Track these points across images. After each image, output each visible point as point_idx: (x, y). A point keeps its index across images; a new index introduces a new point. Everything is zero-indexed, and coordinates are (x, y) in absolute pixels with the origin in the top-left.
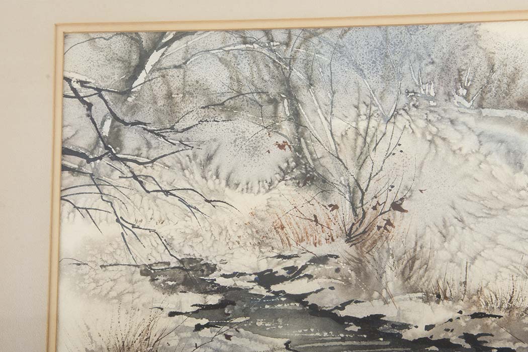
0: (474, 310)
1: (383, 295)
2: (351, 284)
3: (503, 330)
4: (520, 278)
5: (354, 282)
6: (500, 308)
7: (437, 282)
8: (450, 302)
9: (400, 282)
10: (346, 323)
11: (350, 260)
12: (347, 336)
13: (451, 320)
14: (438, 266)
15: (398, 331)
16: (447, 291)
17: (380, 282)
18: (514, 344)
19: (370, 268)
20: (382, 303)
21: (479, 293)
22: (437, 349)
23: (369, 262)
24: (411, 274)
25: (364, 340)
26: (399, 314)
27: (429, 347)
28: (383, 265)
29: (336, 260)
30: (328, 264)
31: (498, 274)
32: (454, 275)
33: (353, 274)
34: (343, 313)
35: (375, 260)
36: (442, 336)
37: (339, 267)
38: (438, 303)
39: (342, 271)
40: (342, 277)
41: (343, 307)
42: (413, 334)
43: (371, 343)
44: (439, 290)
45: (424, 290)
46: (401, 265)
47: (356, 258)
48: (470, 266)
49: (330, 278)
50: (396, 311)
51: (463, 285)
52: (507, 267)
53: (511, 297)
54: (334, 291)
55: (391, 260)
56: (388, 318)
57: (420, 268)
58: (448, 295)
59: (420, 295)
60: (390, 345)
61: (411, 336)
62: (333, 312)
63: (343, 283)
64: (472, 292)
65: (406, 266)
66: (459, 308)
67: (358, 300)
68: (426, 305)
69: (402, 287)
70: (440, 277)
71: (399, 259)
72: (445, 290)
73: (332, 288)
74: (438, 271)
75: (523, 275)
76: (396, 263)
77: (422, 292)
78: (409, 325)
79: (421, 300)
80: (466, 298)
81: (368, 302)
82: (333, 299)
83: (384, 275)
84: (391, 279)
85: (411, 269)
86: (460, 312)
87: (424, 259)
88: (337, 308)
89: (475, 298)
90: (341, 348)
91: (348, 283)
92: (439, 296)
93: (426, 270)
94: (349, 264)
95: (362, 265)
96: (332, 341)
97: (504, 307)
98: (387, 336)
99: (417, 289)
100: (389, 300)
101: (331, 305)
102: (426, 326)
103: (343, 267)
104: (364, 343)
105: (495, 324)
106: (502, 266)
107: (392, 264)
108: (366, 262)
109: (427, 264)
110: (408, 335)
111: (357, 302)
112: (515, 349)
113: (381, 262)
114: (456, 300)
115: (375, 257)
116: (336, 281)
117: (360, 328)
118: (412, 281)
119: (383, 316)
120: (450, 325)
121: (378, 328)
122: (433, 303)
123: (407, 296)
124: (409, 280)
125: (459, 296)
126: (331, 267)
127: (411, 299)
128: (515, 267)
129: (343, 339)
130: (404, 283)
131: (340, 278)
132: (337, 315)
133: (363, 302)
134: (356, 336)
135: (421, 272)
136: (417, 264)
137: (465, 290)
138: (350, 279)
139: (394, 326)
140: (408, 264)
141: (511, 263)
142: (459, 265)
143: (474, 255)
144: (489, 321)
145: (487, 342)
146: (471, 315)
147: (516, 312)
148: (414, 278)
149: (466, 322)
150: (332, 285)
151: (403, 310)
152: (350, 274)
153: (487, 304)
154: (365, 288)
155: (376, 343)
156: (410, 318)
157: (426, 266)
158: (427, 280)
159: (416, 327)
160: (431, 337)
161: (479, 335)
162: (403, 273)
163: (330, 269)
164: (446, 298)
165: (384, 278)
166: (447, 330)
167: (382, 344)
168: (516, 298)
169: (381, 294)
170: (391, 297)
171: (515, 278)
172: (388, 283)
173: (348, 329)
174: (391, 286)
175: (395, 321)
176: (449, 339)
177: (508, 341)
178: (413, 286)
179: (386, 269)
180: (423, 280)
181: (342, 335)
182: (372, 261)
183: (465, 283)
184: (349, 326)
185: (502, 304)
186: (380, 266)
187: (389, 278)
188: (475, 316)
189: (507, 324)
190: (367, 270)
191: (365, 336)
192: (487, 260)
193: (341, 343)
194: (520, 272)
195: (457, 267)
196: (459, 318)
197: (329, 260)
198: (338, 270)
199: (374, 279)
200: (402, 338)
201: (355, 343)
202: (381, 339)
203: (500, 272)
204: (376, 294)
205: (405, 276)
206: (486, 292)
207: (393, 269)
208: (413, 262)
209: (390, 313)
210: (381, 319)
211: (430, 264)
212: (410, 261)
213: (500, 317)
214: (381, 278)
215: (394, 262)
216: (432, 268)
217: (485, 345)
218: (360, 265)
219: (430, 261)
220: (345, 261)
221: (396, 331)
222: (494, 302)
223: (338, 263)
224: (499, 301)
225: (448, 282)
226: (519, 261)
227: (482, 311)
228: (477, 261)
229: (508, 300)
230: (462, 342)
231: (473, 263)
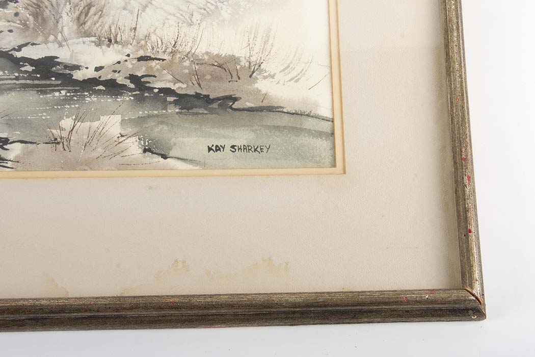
0: (141, 53)
1: (58, 38)
2: (29, 27)
3: (165, 72)
4: (185, 25)
5: (32, 26)
6: (164, 52)
7: (110, 27)
8: (120, 46)
9: (75, 27)
10: (21, 63)
11: (28, 5)
12: (21, 75)
13: (119, 62)
14: (112, 13)
15: (69, 72)
16: (118, 36)
17: (57, 26)
18: (174, 84)
19: (47, 13)
20: (57, 46)
21: (147, 38)
22: (104, 88)
23: (46, 7)
24: (86, 20)
25: (38, 79)
26: (72, 56)
27: (97, 86)
28: (60, 10)
29: (16, 5)
30: (7, 8)
31: (166, 21)
32: (126, 21)
33: (31, 18)
34: (18, 55)
35: (52, 5)
36: (109, 77)
37: (18, 11)
38: (109, 47)
39: (20, 15)
40: (21, 21)
41: (19, 49)
42: (83, 75)
43: (43, 82)
44: (111, 35)
45: (97, 35)
46: (77, 11)
47: (34, 4)
48: (141, 13)
49: (9, 21)
50: (70, 53)
51: (133, 30)
52: (174, 15)
53: (176, 42)
54: (12, 33)
55: (68, 7)
56: (61, 59)
57: (95, 15)
58: (118, 39)
59: (93, 39)
60: (61, 84)
61: (81, 76)
62: (10, 53)
63: (21, 26)
64: (141, 37)
65: (81, 12)
66: (128, 51)
67: (35, 42)
68: (98, 49)
69: (77, 31)
70: (113, 23)
71: (76, 5)
72: (116, 35)
73: (11, 31)
74: (111, 18)
75: (188, 22)
76: (72, 9)
77: (95, 37)
78: (81, 66)
79: (94, 44)
80: (135, 43)
81: (44, 44)
82: (11, 41)
83: (61, 20)
84: (67, 23)
85: (86, 15)
86: (128, 55)
87: (100, 7)
88: (14, 49)
89: (143, 42)
90: (14, 86)
91: (26, 26)
92: (110, 41)
93: (101, 16)
94: (28, 9)
95: (40, 10)
96: (6, 79)
97: (168, 50)
98: (58, 76)
99: (90, 33)
100: (63, 44)
101: (8, 47)
102: (96, 68)
103: (22, 11)
104: (36, 82)
105: (158, 67)
106: (170, 14)
107: (69, 9)
108: (44, 7)
109: (102, 11)
110: (78, 75)
111: (33, 44)
112: (175, 89)
113: (58, 8)
114: (125, 44)
115: (53, 3)
116: (15, 25)
117: (34, 68)
118: (87, 26)
119: (57, 58)
120: (117, 67)
121: (51, 68)
122: (104, 47)
123: (81, 39)
124: (83, 25)
125: (128, 41)
126: (10, 12)
127: (84, 43)
128: (182, 15)
129: (17, 78)
130: (78, 28)
131: (18, 22)
132: (13, 56)
133: (39, 44)
134: (30, 75)
135: (96, 17)
136: (93, 10)
137: (135, 35)
138: (28, 23)
139: (66, 67)
140: (84, 11)
141: (178, 11)
142: (131, 12)
143: (146, 3)
144: (153, 64)
145: (150, 83)
146: (138, 58)
147: (179, 55)
148: (88, 24)
149: (132, 64)
150: (12, 28)
151: (76, 53)
152: (28, 19)
153: (153, 48)
154: (42, 32)
155: (48, 82)
156: (81, 60)
157: (100, 12)
158: (101, 26)
159: (87, 68)
160: (100, 77)
161: (143, 76)
162: (78, 19)
163: (9, 13)
164: (116, 42)
165: (60, 22)
166: (115, 71)
167: (53, 83)
168: (180, 43)
169: (56, 37)
170: (66, 40)
171: (180, 25)
172: (64, 28)
173: (23, 69)
174: (66, 30)
175: (67, 62)
176: (116, 80)
177: (169, 81)
178: (87, 30)
179: (63, 15)
180: (97, 25)
181: (17, 74)
182: (50, 7)
183: (135, 29)
184: (23, 66)
185: (167, 48)
186: (57, 12)
187: (65, 23)
188: (140, 59)
189: (170, 66)
190: (45, 14)
191: (38, 76)
192: (157, 8)
193: (15, 81)
194: (186, 19)
195: (129, 14)
196: (126, 61)
197: (8, 4)
198: (17, 14)
199: (51, 23)
200: (73, 78)
201: (28, 82)
202: (53, 79)
203: (168, 19)
204: (52, 38)
205: (80, 21)
206: (153, 37)
207: (70, 14)
208: (89, 9)
209: (64, 55)
210: (55, 60)
211: (104, 11)
212: (86, 8)
213: (163, 60)
214: (57, 22)
215: (71, 8)
216: (106, 14)
217: (147, 85)
218: (38, 10)
219: (105, 8)
220: (24, 6)
221: (68, 72)
222: (159, 46)
223: (17, 8)
224: (164, 45)
225: (119, 28)
226: (186, 9)
227: (148, 55)
228: (148, 10)
229: (173, 45)
230: (128, 83)
231: (144, 11)
